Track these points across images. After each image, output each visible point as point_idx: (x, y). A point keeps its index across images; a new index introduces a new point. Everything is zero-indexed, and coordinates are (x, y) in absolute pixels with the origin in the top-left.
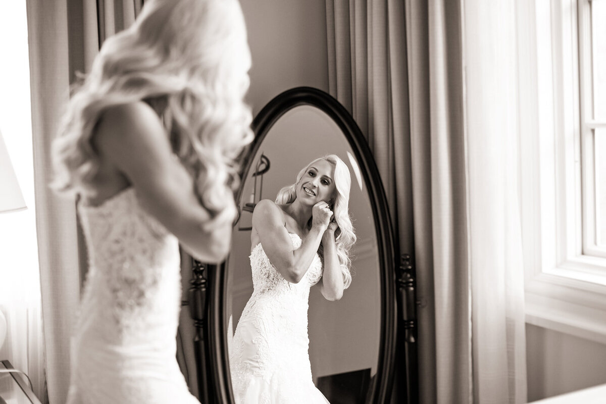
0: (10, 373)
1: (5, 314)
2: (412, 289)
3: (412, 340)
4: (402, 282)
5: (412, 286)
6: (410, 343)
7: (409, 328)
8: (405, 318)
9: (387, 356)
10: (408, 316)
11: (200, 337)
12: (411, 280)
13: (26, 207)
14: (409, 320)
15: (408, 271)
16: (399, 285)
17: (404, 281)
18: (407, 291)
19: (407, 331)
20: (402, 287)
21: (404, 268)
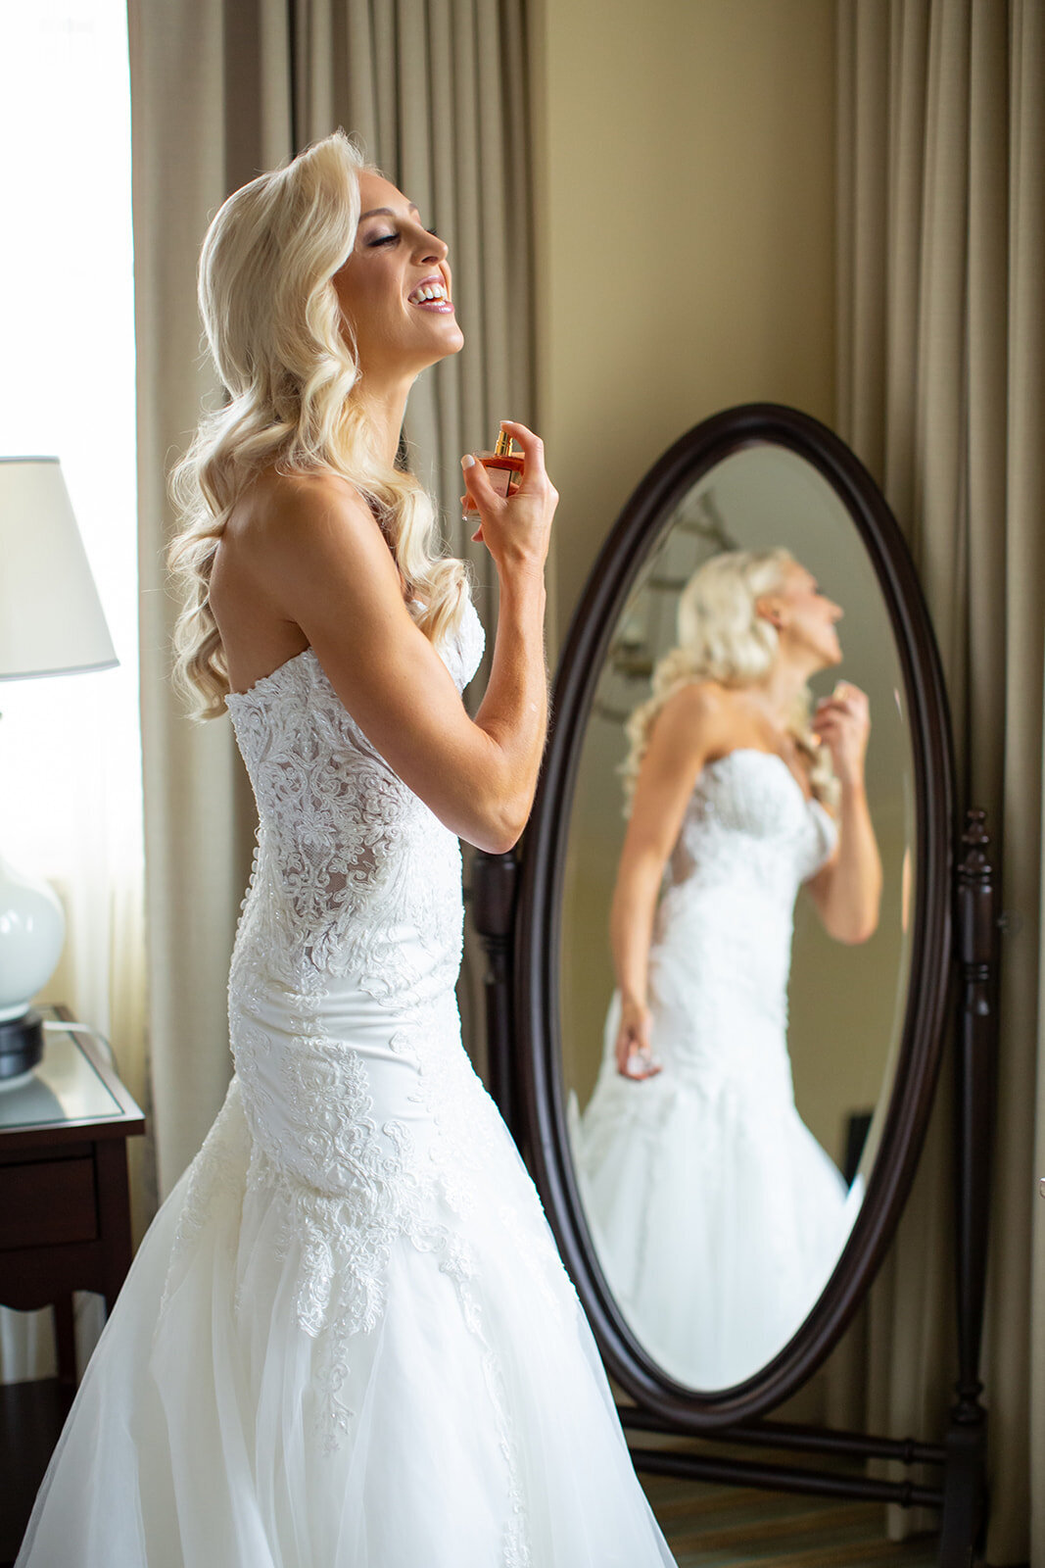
0: (71, 1033)
1: (64, 900)
2: (987, 890)
3: (983, 1008)
4: (964, 873)
5: (989, 884)
6: (977, 1016)
7: (977, 981)
8: (969, 956)
9: (921, 1044)
10: (976, 954)
11: (496, 975)
12: (987, 869)
13: (115, 663)
14: (977, 964)
15: (981, 847)
16: (957, 878)
17: (970, 871)
18: (977, 894)
19: (971, 989)
20: (964, 884)
21: (972, 841)
